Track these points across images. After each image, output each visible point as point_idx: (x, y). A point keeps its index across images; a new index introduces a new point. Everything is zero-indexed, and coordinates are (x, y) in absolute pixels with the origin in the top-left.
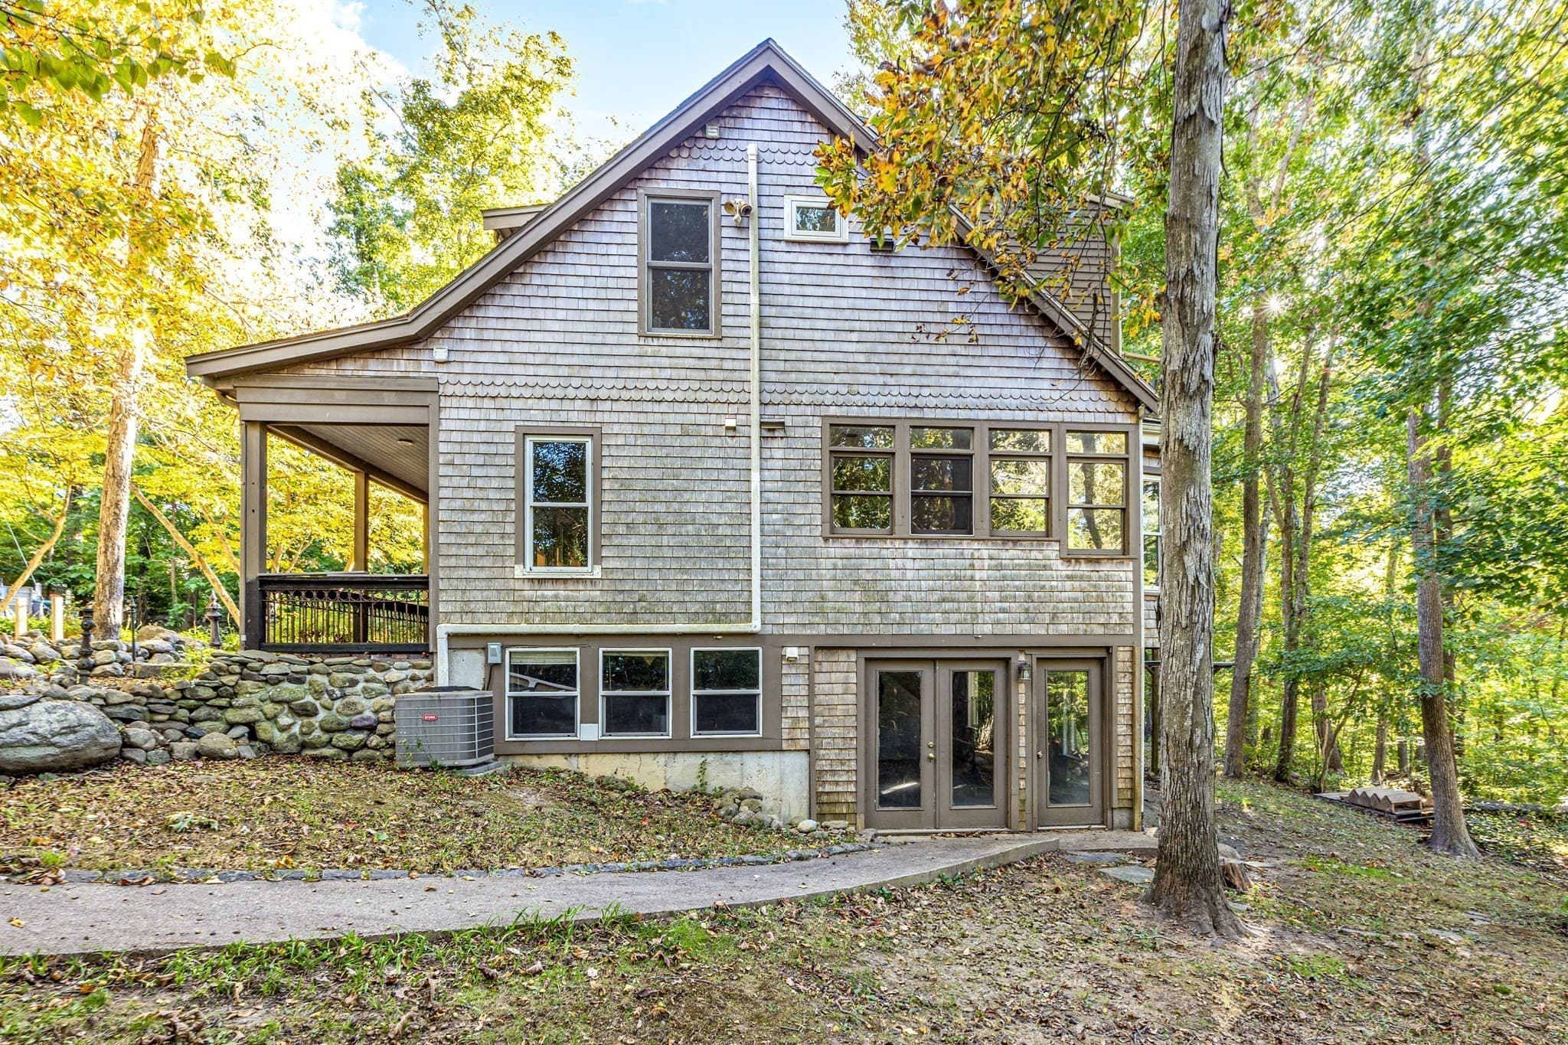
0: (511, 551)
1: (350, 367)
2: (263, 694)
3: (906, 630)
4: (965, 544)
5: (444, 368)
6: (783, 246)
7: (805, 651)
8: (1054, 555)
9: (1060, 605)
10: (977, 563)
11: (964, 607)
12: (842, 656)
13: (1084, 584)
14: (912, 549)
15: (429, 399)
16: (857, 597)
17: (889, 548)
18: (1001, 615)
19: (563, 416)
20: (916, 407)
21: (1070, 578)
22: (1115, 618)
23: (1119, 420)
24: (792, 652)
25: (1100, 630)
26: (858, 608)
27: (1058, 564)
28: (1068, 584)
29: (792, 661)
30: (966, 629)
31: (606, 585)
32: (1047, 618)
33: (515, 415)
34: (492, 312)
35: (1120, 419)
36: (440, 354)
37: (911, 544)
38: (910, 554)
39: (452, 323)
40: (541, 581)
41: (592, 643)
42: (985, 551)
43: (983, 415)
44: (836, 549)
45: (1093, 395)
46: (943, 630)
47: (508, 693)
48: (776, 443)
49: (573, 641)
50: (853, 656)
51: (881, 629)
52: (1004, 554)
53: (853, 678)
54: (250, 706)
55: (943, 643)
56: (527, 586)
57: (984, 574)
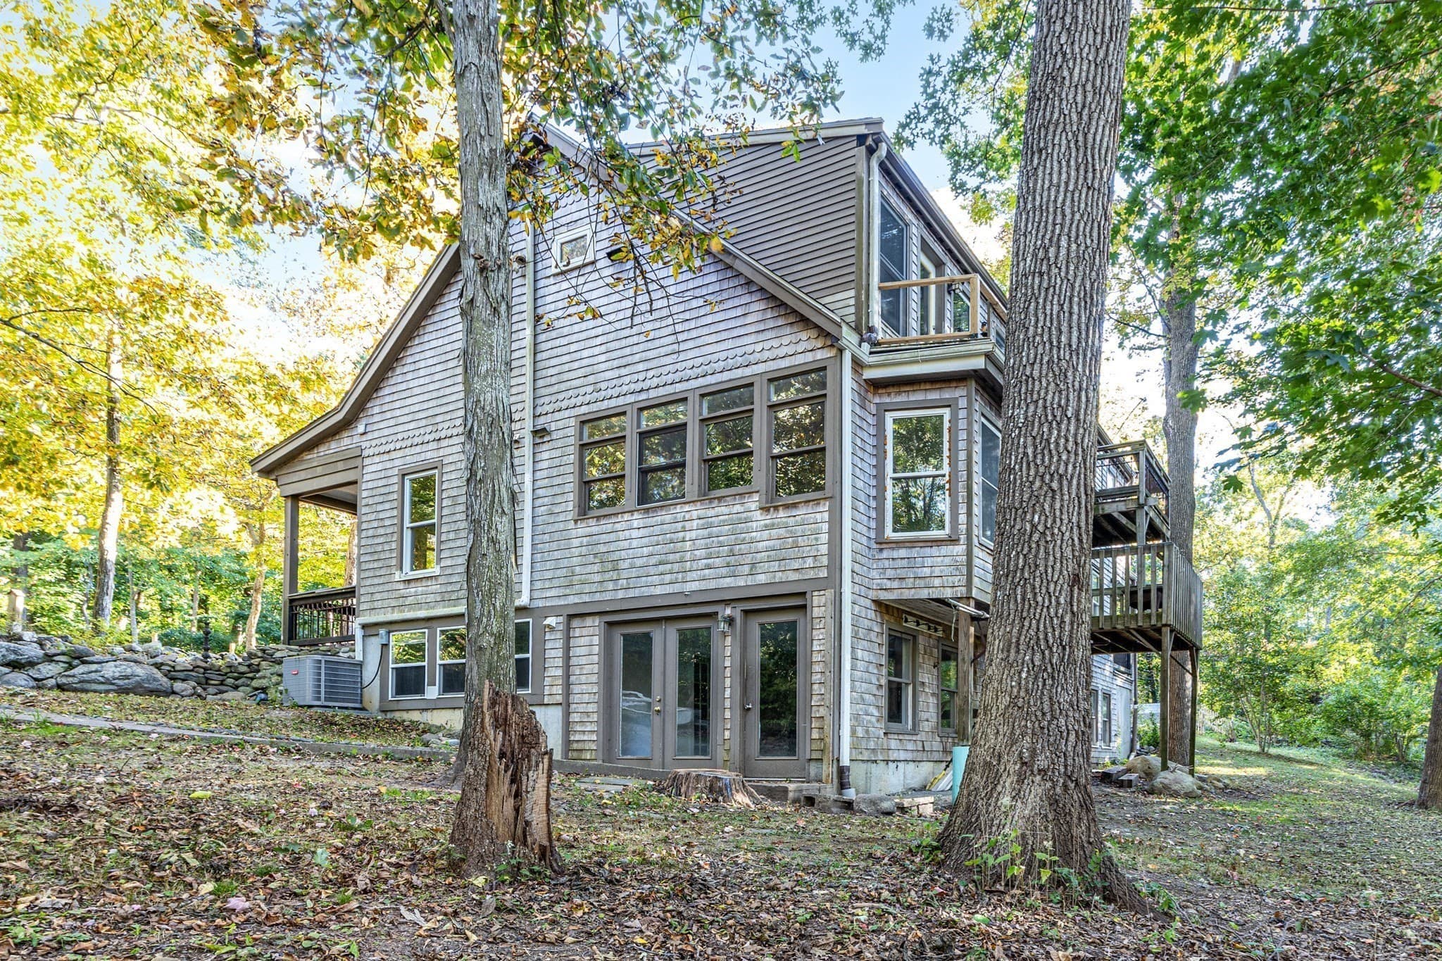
0: (394, 562)
1: (323, 450)
2: (272, 670)
3: (631, 593)
4: (678, 509)
5: (364, 438)
6: (552, 280)
7: (561, 619)
8: (753, 506)
9: (759, 555)
10: (688, 525)
11: (676, 567)
12: (589, 621)
13: (782, 531)
14: (637, 520)
15: (358, 462)
16: (596, 568)
17: (622, 522)
18: (707, 571)
19: (423, 457)
20: (642, 390)
21: (767, 527)
22: (809, 562)
23: (819, 357)
24: (551, 621)
25: (794, 576)
26: (597, 578)
27: (758, 515)
28: (766, 534)
29: (552, 629)
30: (676, 588)
31: (441, 580)
32: (746, 569)
33: (397, 463)
34: (386, 391)
35: (820, 355)
36: (361, 429)
37: (636, 515)
38: (635, 524)
39: (369, 405)
40: (409, 581)
41: (434, 623)
42: (694, 511)
43: (694, 384)
44: (583, 529)
45: (793, 338)
46: (658, 591)
47: (391, 666)
48: (545, 447)
49: (423, 624)
50: (597, 621)
51: (614, 594)
52: (711, 513)
53: (596, 640)
54: (264, 677)
55: (659, 603)
56: (401, 586)
57: (693, 535)
